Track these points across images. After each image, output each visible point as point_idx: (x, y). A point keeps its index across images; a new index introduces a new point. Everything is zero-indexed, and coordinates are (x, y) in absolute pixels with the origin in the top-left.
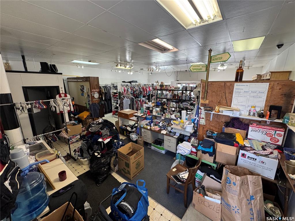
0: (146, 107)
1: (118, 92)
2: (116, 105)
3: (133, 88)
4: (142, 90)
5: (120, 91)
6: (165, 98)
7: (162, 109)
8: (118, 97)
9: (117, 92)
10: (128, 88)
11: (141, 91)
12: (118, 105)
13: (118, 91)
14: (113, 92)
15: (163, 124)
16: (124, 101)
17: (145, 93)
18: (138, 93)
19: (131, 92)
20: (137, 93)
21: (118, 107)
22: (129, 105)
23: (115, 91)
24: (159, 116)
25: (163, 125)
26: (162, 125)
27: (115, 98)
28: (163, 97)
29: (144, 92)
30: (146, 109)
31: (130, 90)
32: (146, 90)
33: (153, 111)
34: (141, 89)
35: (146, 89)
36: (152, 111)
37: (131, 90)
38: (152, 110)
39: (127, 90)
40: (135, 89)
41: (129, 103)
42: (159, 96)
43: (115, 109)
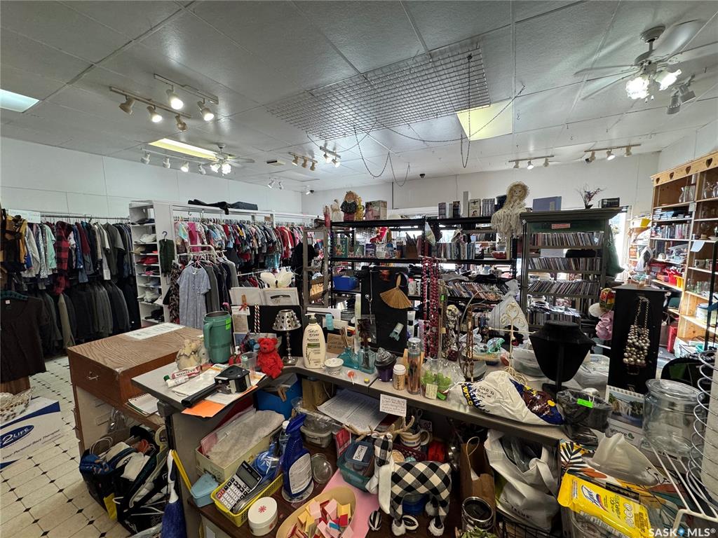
0: (252, 308)
1: (157, 243)
2: (153, 301)
3: (234, 227)
4: (275, 238)
5: (168, 237)
6: (369, 256)
7: (372, 318)
8: (159, 265)
9: (156, 241)
10: (209, 227)
11: (270, 241)
12: (160, 302)
13: (158, 240)
14: (138, 245)
15: (409, 478)
16: (183, 282)
17: (288, 247)
18: (260, 249)
19: (227, 243)
20: (253, 249)
21: (162, 308)
22: (202, 298)
23: (147, 239)
24: (360, 379)
25: (410, 488)
26: (398, 490)
27: (149, 269)
28: (358, 253)
29: (285, 243)
30: (251, 328)
31: (219, 235)
32: (294, 239)
33: (305, 343)
34: (273, 234)
35: (293, 235)
36: (294, 343)
37: (228, 234)
38: (297, 335)
39: (208, 234)
40: (243, 234)
41: (205, 286)
42: (340, 252)
43: (151, 318)
